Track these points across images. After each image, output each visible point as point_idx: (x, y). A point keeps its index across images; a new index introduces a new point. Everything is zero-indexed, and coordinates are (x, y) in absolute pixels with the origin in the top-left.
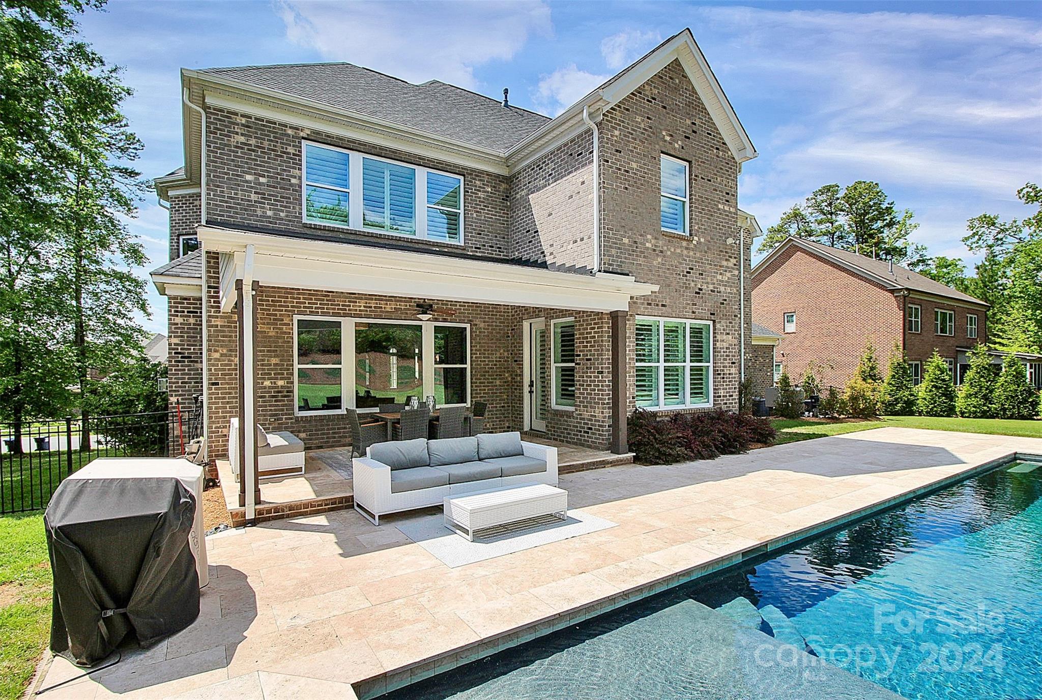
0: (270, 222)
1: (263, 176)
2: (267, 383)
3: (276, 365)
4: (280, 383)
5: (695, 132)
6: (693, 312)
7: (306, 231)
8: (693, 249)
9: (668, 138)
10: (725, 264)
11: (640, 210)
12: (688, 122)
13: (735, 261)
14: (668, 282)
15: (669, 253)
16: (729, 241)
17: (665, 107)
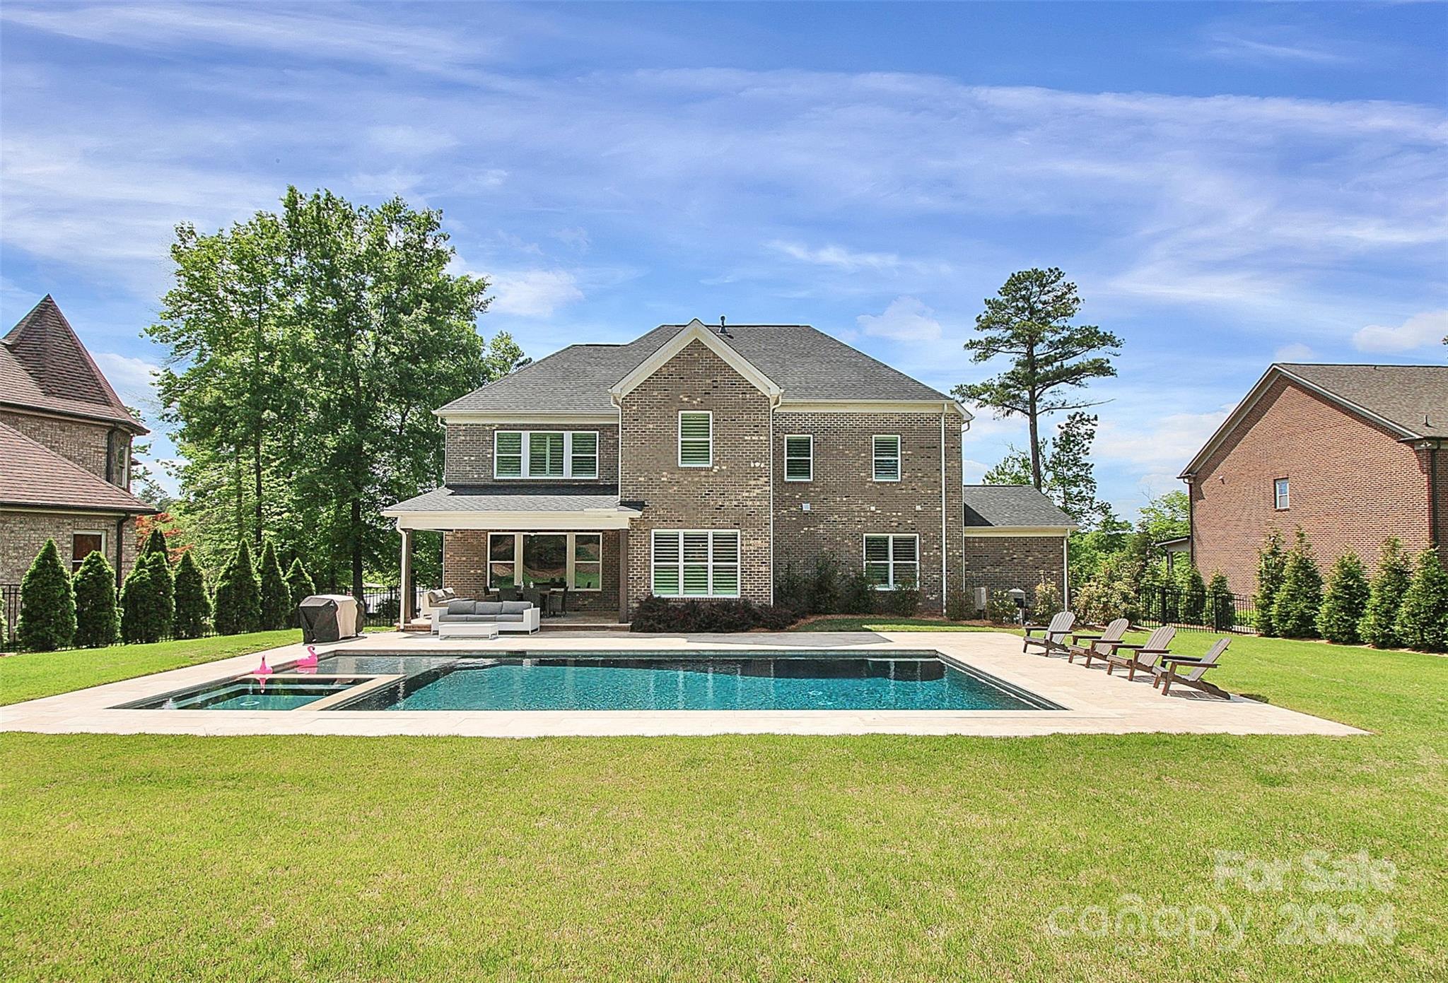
2: (472, 571)
3: (477, 561)
4: (479, 571)
5: (717, 387)
6: (713, 524)
7: (494, 483)
8: (712, 476)
9: (686, 399)
10: (753, 482)
11: (656, 456)
12: (708, 381)
13: (766, 479)
14: (684, 503)
15: (686, 482)
16: (757, 464)
17: (682, 378)
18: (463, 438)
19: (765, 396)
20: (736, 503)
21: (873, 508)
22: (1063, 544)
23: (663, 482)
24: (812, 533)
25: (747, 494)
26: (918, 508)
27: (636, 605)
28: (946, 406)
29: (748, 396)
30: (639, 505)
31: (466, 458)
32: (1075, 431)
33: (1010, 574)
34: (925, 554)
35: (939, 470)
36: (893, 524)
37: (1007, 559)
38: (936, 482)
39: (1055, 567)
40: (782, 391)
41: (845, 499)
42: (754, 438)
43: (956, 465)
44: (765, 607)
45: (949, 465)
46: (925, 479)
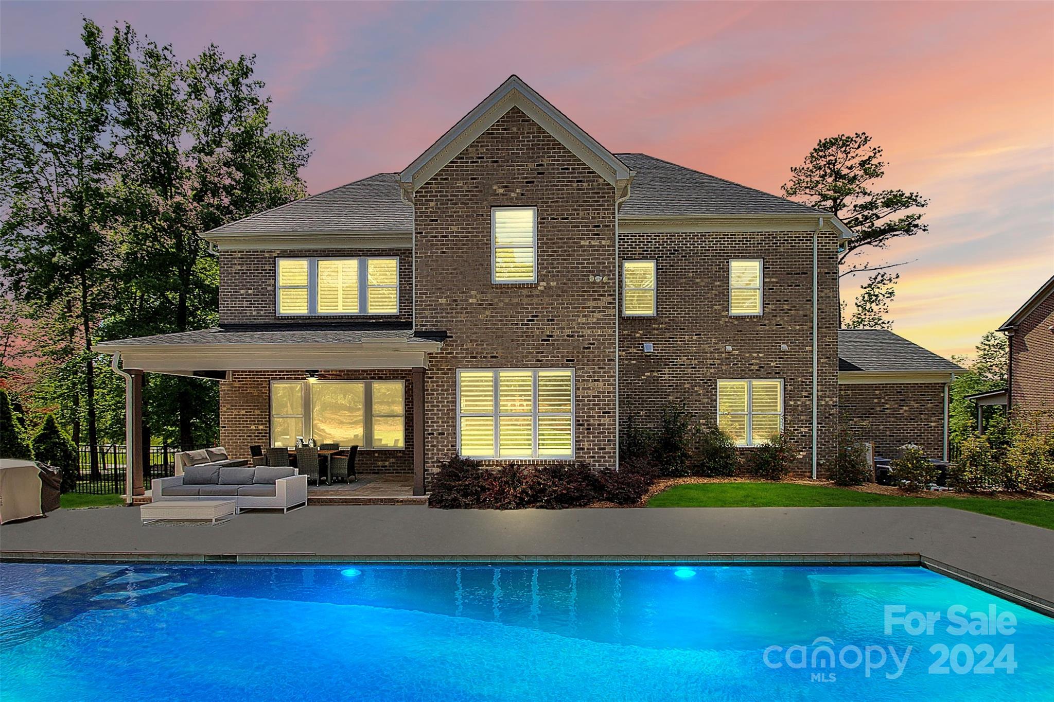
0: (255, 319)
1: (251, 289)
2: (253, 427)
3: (258, 415)
4: (261, 427)
5: (543, 173)
6: (538, 361)
7: (278, 322)
8: (537, 296)
9: (501, 191)
10: (592, 304)
11: (462, 269)
12: (532, 166)
13: (610, 299)
14: (500, 333)
15: (501, 305)
16: (598, 279)
17: (496, 162)
18: (239, 267)
19: (609, 184)
20: (569, 332)
21: (729, 348)
22: (943, 392)
23: (471, 304)
24: (656, 379)
25: (584, 320)
26: (784, 347)
27: (436, 470)
28: (821, 219)
29: (585, 184)
30: (440, 336)
31: (242, 292)
32: (877, 291)
33: (881, 427)
34: (792, 403)
35: (810, 301)
36: (752, 367)
37: (878, 409)
38: (806, 316)
39: (933, 419)
40: (633, 173)
41: (695, 337)
42: (593, 243)
43: (831, 294)
44: (607, 473)
45: (823, 294)
46: (792, 312)
